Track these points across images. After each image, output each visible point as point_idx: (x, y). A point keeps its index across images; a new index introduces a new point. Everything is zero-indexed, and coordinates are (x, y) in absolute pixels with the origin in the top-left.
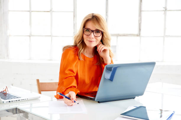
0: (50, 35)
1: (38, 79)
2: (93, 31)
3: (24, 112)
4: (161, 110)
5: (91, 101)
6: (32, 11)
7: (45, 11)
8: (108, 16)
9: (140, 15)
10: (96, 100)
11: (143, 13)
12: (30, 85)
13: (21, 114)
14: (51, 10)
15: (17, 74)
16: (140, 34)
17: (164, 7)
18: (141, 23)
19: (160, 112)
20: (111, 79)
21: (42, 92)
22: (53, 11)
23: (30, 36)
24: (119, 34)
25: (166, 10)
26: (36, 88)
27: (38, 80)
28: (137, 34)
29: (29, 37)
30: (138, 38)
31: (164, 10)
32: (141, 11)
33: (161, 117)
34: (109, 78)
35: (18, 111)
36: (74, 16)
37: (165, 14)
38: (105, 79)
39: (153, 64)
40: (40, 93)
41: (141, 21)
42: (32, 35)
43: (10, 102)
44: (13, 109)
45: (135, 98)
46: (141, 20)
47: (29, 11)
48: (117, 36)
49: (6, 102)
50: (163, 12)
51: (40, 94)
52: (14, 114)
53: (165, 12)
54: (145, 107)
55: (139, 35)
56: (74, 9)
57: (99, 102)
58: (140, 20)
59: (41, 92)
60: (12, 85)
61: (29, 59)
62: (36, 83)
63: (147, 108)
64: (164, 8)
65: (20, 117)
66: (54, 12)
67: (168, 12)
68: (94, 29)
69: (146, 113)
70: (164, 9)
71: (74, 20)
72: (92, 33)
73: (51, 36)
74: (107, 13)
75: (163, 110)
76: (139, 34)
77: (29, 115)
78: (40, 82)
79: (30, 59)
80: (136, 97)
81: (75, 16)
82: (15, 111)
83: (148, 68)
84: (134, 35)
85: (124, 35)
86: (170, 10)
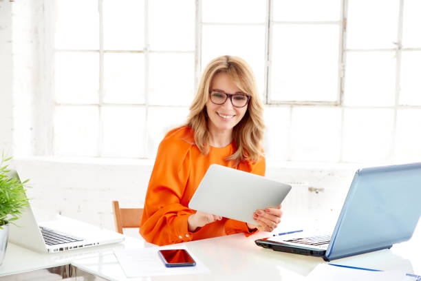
0: (144, 103)
1: (115, 200)
2: (230, 96)
6: (105, 51)
7: (132, 52)
8: (271, 62)
9: (342, 60)
11: (348, 55)
12: (100, 213)
14: (146, 49)
15: (71, 188)
16: (341, 101)
17: (396, 41)
18: (344, 76)
21: (125, 230)
22: (150, 51)
23: (99, 106)
24: (294, 101)
25: (400, 48)
26: (111, 219)
27: (116, 204)
28: (336, 102)
29: (97, 108)
30: (338, 109)
31: (395, 49)
32: (343, 50)
36: (196, 62)
37: (398, 57)
40: (120, 231)
41: (344, 73)
42: (103, 104)
43: (61, 249)
45: (391, 246)
46: (344, 70)
47: (98, 51)
48: (291, 107)
49: (54, 250)
50: (394, 53)
51: (120, 234)
52: (64, 277)
53: (397, 53)
55: (339, 104)
56: (196, 47)
58: (342, 70)
59: (123, 229)
60: (60, 214)
61: (96, 157)
62: (111, 209)
64: (396, 44)
66: (154, 51)
67: (403, 54)
68: (232, 92)
70: (396, 46)
71: (196, 71)
72: (229, 100)
73: (144, 105)
74: (268, 54)
76: (339, 102)
78: (121, 206)
79: (99, 156)
80: (394, 245)
81: (199, 62)
84: (328, 104)
85: (307, 104)
86: (408, 49)
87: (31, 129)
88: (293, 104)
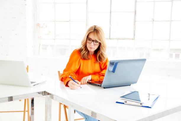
2: (93, 41)
3: (51, 94)
4: (149, 94)
5: (98, 87)
6: (56, 21)
8: (111, 25)
9: (135, 24)
10: (102, 86)
11: (137, 23)
13: (49, 96)
14: (70, 20)
15: (45, 67)
16: (134, 38)
17: (152, 18)
18: (135, 30)
19: (148, 95)
20: (114, 71)
23: (54, 39)
25: (153, 21)
27: (59, 72)
30: (133, 41)
32: (135, 21)
33: (149, 99)
34: (112, 70)
35: (46, 94)
37: (153, 23)
38: (109, 71)
39: (144, 60)
42: (56, 39)
44: (43, 92)
46: (135, 28)
47: (54, 21)
50: (151, 22)
52: (43, 95)
54: (138, 92)
55: (133, 39)
56: (87, 20)
57: (104, 88)
60: (42, 75)
63: (139, 93)
65: (48, 98)
66: (72, 21)
67: (155, 23)
68: (94, 39)
69: (139, 96)
71: (86, 26)
72: (93, 42)
73: (69, 39)
74: (110, 22)
75: (151, 94)
77: (54, 97)
80: (132, 85)
82: (44, 94)
83: (140, 63)
84: (129, 39)
85: (123, 39)
86: (156, 21)
87: (32, 47)
88: (118, 39)
